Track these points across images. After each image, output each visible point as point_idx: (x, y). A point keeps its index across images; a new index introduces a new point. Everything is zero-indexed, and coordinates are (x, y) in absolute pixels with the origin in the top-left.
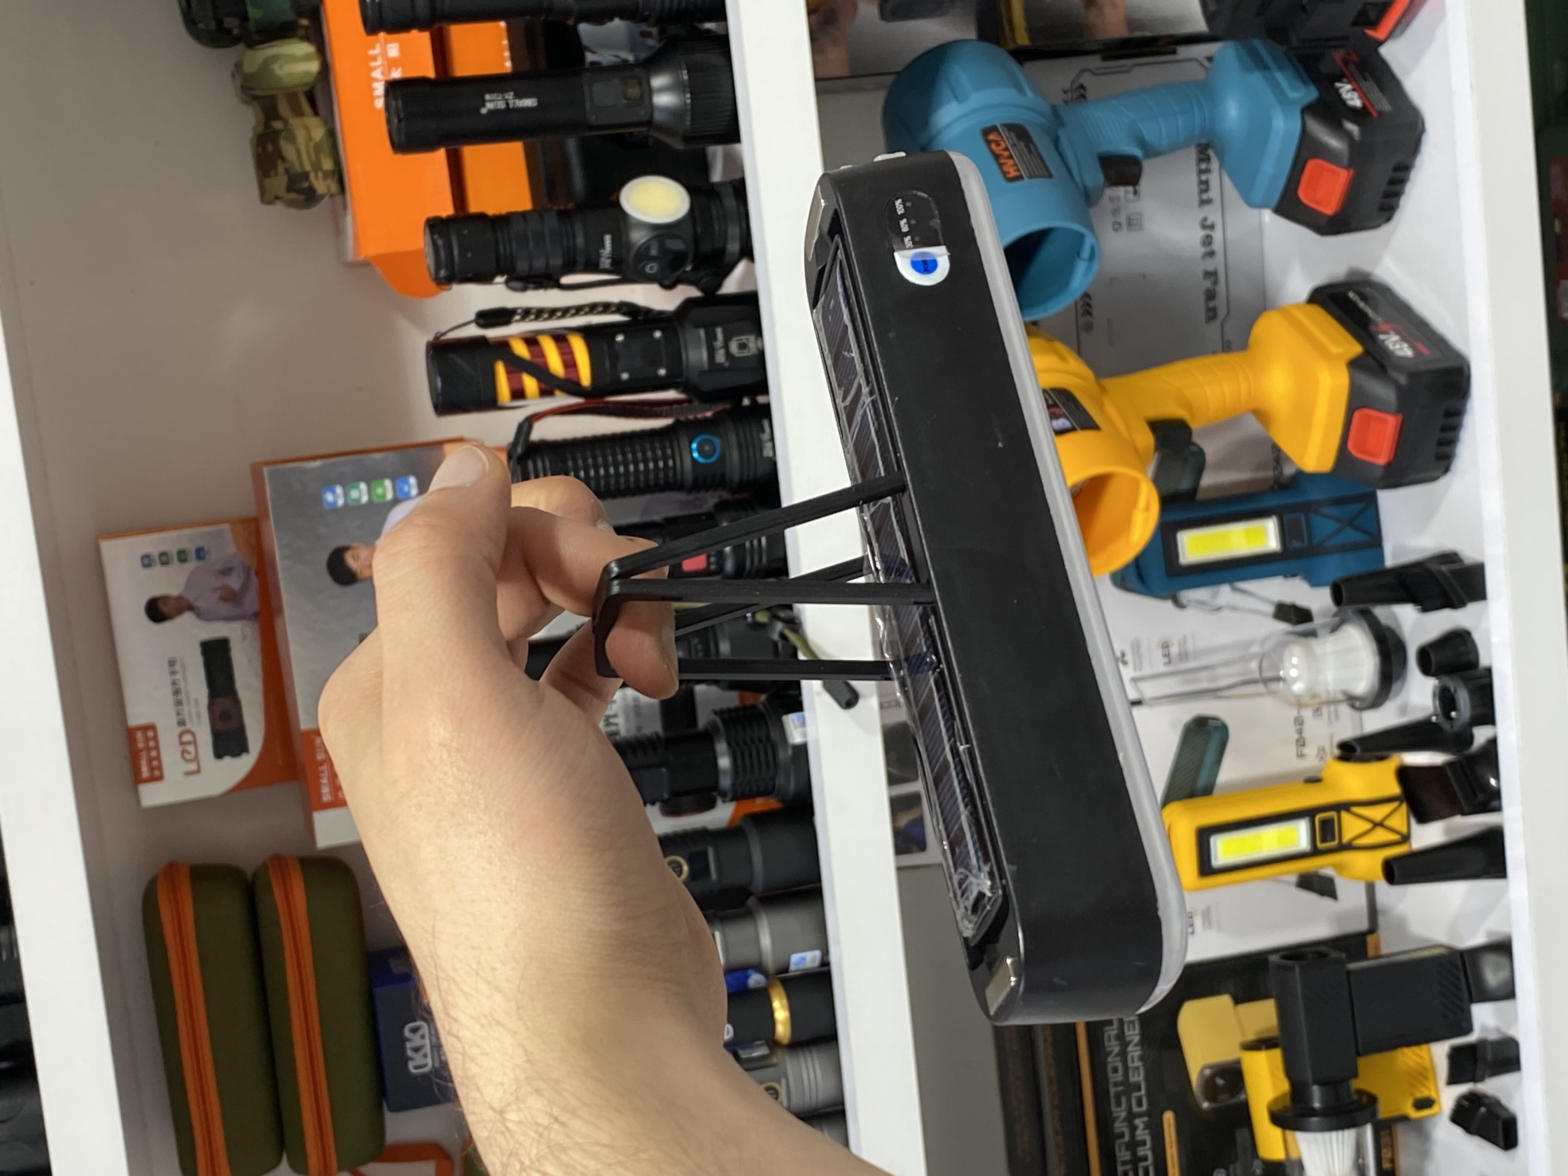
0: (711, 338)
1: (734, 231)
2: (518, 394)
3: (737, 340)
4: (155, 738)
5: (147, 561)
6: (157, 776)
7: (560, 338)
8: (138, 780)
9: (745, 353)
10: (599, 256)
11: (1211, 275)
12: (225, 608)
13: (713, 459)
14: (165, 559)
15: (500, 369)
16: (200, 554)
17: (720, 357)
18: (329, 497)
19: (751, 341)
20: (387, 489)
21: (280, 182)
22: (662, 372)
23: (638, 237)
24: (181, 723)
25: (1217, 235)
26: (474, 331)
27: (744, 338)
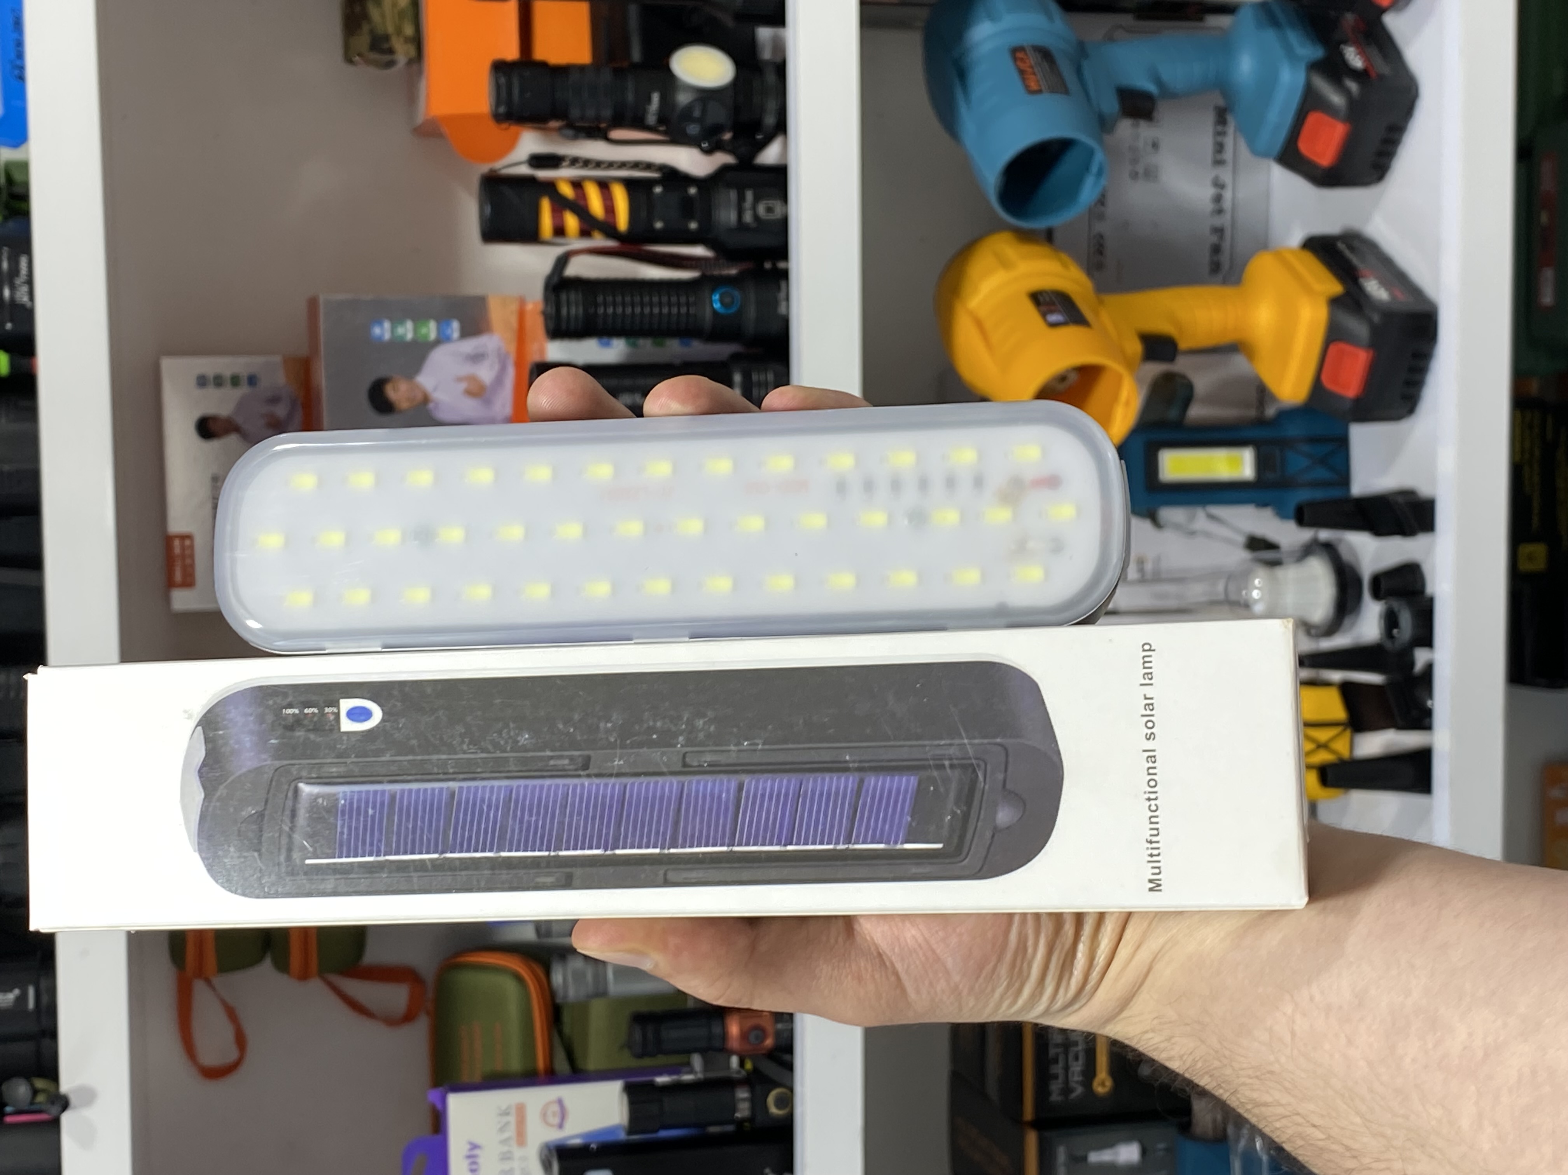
0: (741, 199)
1: (772, 105)
2: (560, 231)
3: (766, 204)
4: (192, 547)
5: (202, 381)
6: (188, 582)
7: (604, 185)
8: (171, 584)
9: (771, 217)
10: (644, 112)
11: (1219, 231)
13: (733, 310)
14: (218, 381)
15: (546, 206)
16: (252, 380)
17: (748, 218)
18: (377, 331)
19: (778, 206)
20: (431, 330)
21: (363, 40)
22: (693, 226)
23: (683, 99)
25: (1228, 195)
26: (525, 170)
27: (771, 203)
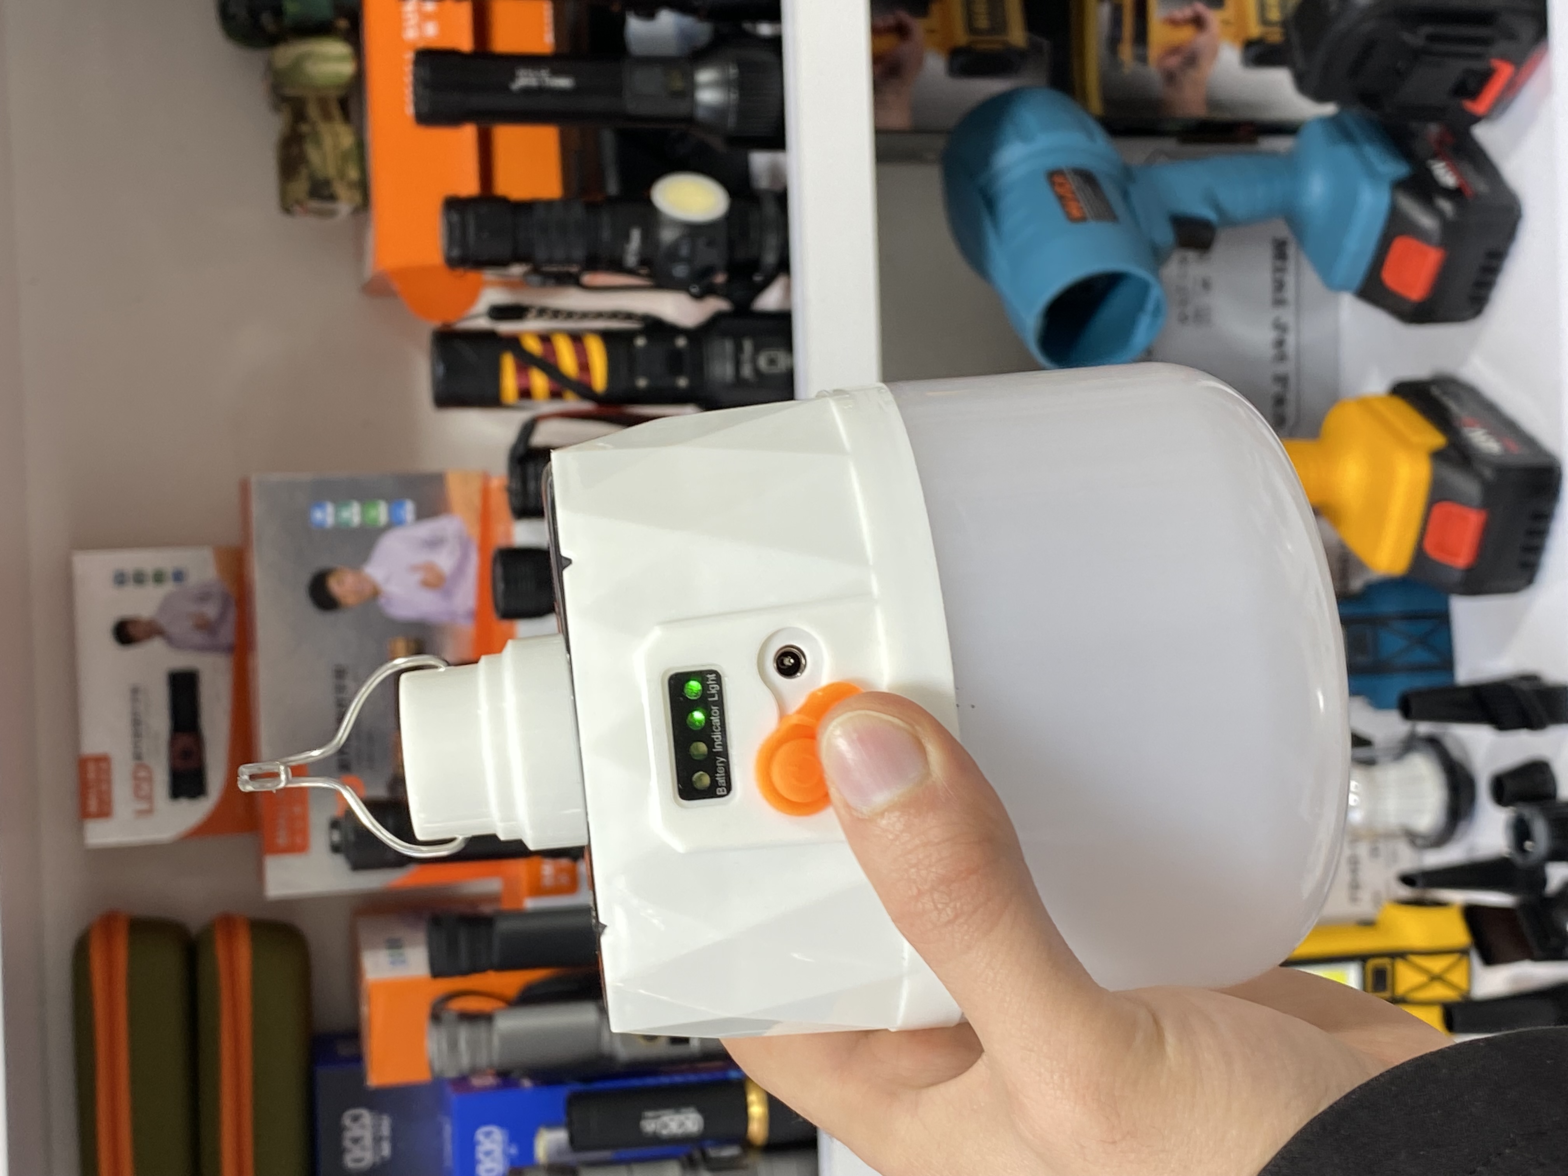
0: (739, 349)
1: (772, 241)
2: (525, 393)
3: (768, 355)
4: (108, 771)
5: (120, 579)
6: (104, 812)
7: (577, 338)
8: (85, 814)
9: (774, 369)
10: (623, 251)
11: (1282, 380)
12: (198, 638)
14: (139, 578)
15: (508, 364)
16: (179, 576)
17: (747, 371)
18: (318, 516)
19: (781, 357)
20: (381, 513)
21: (300, 187)
22: (682, 382)
23: (668, 236)
24: (138, 756)
25: (1291, 339)
27: (773, 353)
